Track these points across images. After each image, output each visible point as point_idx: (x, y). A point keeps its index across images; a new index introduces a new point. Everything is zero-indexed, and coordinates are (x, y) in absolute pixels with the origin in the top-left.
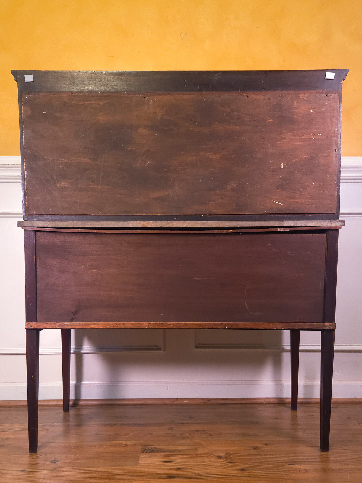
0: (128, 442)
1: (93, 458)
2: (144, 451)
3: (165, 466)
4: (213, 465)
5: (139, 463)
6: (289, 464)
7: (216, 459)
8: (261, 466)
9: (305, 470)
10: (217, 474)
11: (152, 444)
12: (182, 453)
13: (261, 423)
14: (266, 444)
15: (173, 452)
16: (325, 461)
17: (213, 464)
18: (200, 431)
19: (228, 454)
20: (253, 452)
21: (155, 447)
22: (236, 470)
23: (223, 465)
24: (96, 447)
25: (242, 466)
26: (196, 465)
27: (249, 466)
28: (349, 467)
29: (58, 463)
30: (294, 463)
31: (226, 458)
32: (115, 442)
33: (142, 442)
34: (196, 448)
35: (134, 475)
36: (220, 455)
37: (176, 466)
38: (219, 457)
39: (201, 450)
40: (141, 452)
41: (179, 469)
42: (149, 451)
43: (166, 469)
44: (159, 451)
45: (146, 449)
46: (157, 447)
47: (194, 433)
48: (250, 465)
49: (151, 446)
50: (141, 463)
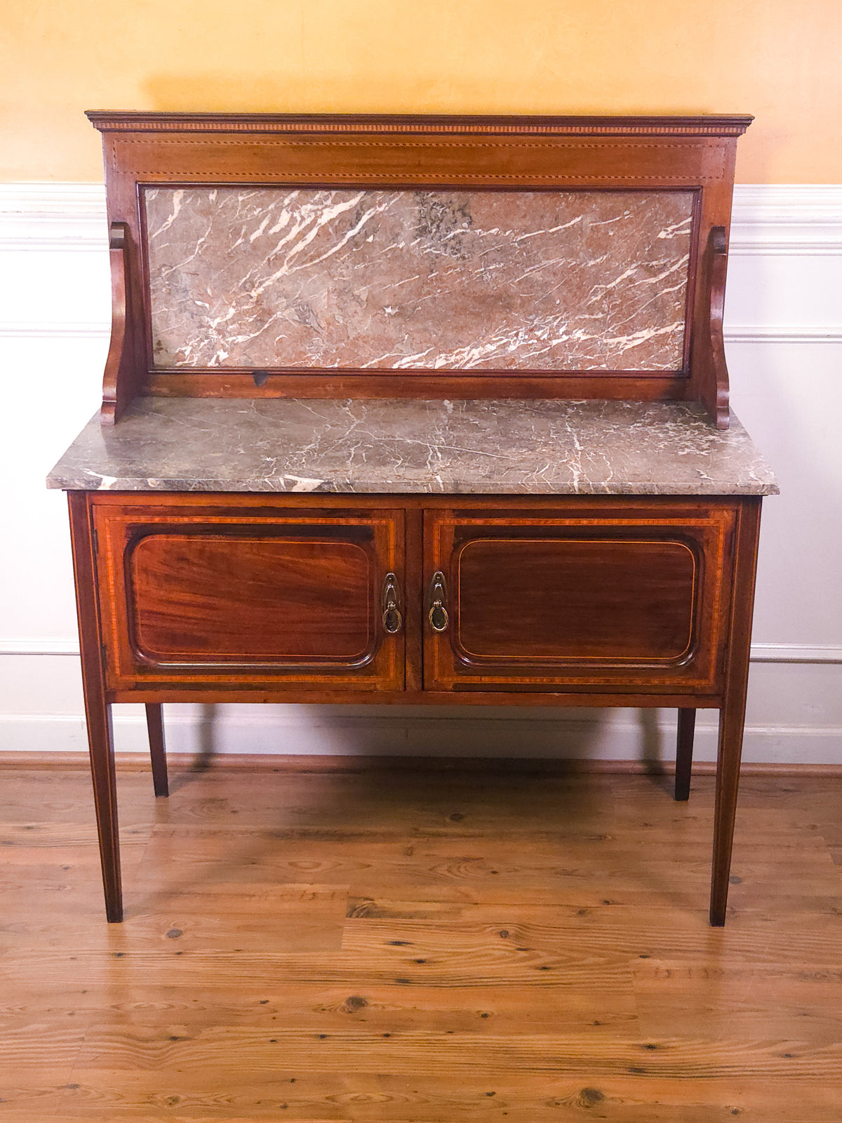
0: (318, 888)
1: (248, 928)
2: (353, 912)
3: (392, 952)
4: (485, 955)
5: (343, 944)
6: (641, 957)
7: (497, 940)
8: (584, 959)
9: (668, 971)
10: (493, 978)
11: (368, 895)
12: (428, 921)
13: (610, 838)
14: (607, 902)
15: (411, 918)
16: (715, 949)
17: (487, 952)
18: (473, 859)
19: (523, 926)
20: (576, 921)
21: (376, 902)
22: (531, 967)
23: (507, 954)
24: (254, 898)
25: (545, 959)
26: (454, 954)
27: (560, 958)
28: (760, 966)
29: (183, 937)
30: (650, 954)
31: (518, 937)
32: (292, 886)
33: (347, 887)
34: (460, 909)
35: (332, 973)
36: (507, 928)
37: (414, 954)
38: (504, 934)
39: (470, 915)
40: (346, 917)
41: (420, 961)
42: (362, 914)
43: (393, 962)
44: (382, 913)
45: (356, 909)
46: (379, 902)
47: (459, 867)
48: (561, 955)
49: (367, 899)
50: (345, 944)
